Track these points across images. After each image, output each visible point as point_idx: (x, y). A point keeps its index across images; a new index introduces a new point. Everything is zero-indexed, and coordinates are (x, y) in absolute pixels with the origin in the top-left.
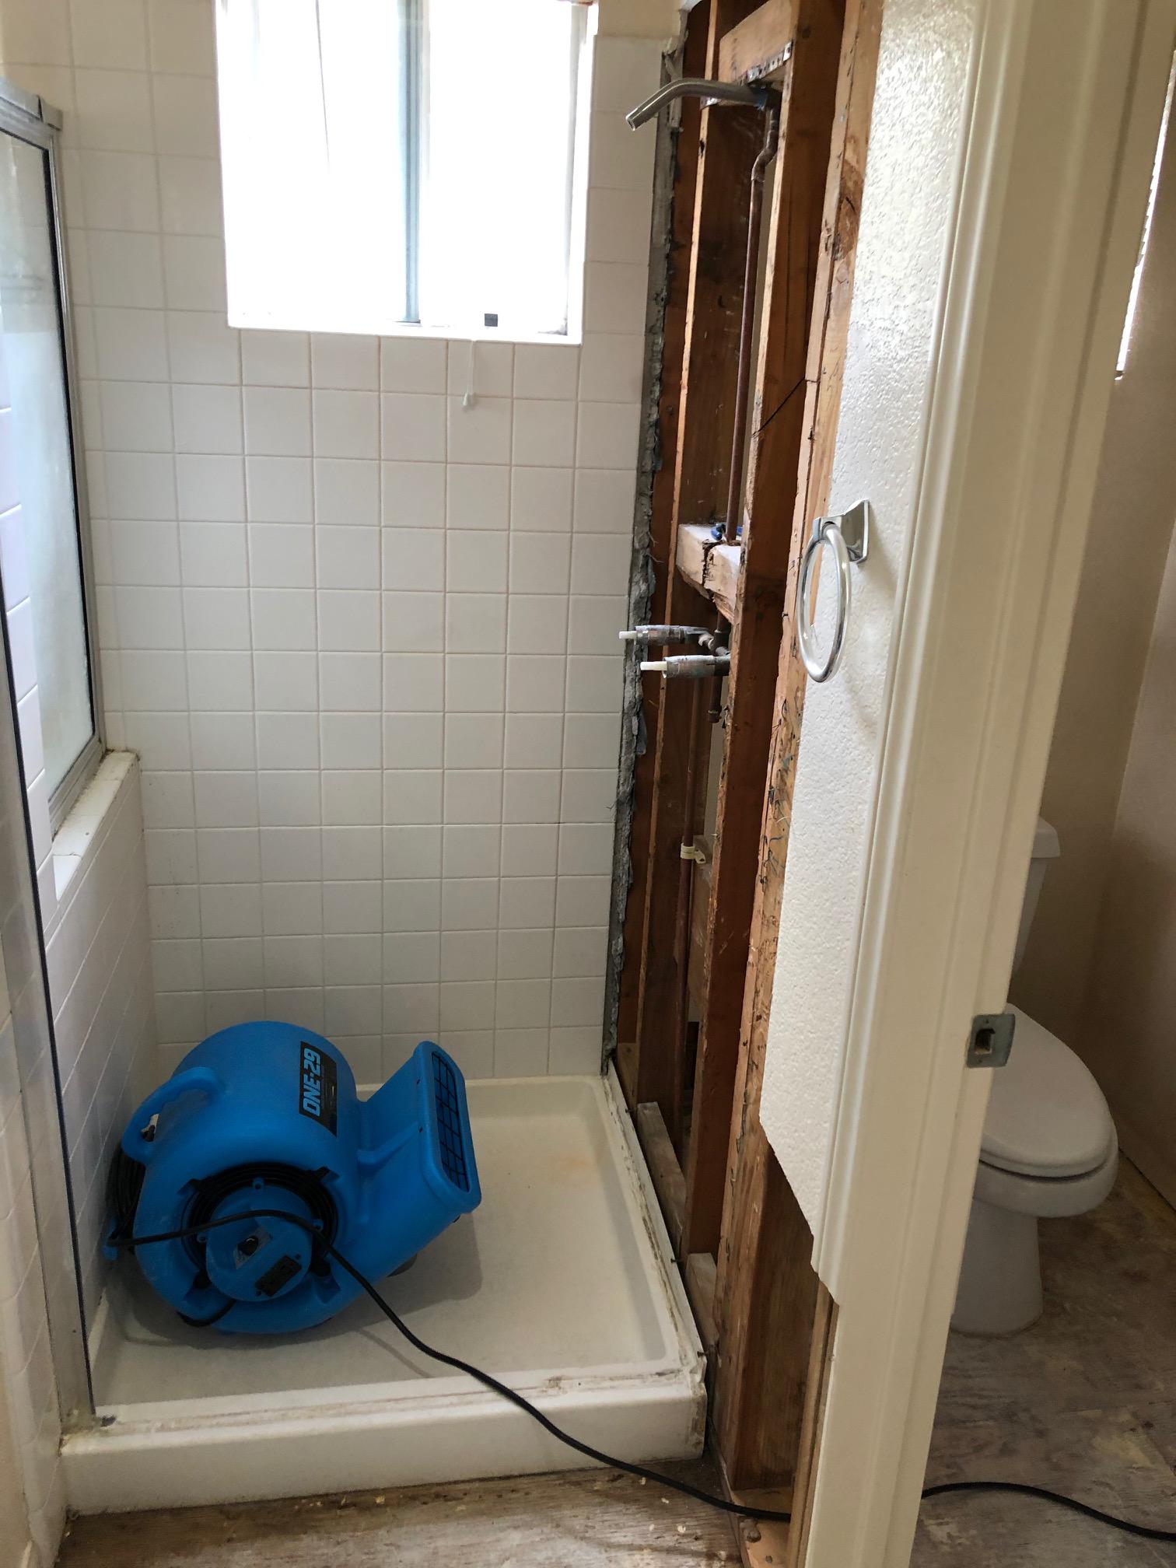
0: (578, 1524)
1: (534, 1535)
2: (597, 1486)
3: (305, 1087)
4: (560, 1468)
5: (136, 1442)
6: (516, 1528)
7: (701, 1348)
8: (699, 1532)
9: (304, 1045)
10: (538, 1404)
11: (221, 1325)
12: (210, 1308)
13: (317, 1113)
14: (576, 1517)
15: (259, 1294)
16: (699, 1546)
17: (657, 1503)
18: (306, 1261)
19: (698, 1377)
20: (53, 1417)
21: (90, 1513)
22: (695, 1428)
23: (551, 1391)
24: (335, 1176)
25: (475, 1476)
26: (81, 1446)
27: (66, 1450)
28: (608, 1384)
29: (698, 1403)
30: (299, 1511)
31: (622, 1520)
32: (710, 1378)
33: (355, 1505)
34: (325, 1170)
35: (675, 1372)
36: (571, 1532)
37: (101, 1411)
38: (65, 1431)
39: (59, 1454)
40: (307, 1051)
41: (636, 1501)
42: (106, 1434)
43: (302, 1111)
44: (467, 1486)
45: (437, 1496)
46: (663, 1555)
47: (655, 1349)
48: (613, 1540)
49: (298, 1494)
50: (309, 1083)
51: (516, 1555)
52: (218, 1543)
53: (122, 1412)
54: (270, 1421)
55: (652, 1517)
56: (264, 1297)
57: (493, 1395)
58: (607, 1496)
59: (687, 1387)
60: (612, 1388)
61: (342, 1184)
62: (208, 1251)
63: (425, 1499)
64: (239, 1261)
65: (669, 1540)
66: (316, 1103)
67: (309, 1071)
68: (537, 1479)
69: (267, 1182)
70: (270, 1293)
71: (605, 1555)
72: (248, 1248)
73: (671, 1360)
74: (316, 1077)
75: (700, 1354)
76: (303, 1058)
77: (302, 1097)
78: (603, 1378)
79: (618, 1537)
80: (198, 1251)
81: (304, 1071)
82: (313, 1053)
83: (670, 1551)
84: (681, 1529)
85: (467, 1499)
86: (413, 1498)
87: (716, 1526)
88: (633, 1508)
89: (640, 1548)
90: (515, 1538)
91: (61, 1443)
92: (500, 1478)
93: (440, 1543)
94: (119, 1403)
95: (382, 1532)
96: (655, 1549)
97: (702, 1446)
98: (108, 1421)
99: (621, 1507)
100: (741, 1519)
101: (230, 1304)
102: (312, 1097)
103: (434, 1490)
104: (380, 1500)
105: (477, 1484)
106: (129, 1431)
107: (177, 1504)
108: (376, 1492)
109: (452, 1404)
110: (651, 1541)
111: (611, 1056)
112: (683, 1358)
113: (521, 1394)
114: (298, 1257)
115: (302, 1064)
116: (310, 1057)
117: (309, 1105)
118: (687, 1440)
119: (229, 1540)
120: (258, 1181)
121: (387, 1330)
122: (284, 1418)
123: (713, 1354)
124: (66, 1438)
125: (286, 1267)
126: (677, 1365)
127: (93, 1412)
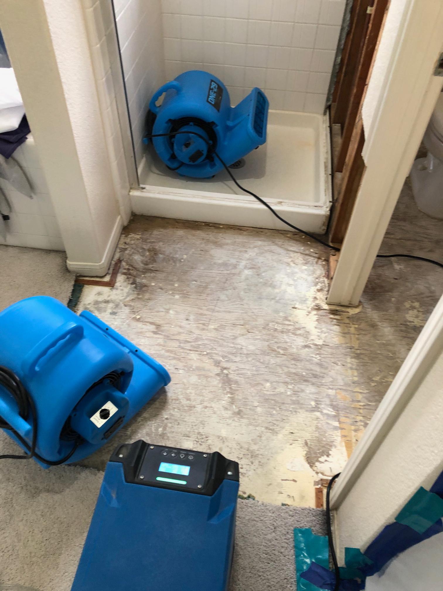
0: (280, 243)
1: (266, 243)
2: (289, 235)
3: (210, 94)
4: (278, 229)
5: (151, 195)
6: (260, 241)
7: (331, 200)
8: (317, 252)
9: (212, 81)
10: (273, 207)
11: (179, 171)
12: (175, 165)
13: (213, 103)
14: (279, 241)
15: (190, 162)
16: (316, 255)
17: (306, 243)
18: (205, 153)
19: (328, 209)
20: (127, 184)
21: (138, 214)
22: (324, 225)
23: (278, 205)
24: (217, 126)
25: (251, 226)
26: (135, 193)
27: (131, 193)
28: (298, 206)
29: (326, 216)
30: (197, 225)
31: (294, 245)
32: (332, 209)
33: (214, 226)
34: (213, 123)
35: (321, 207)
36: (277, 244)
37: (142, 186)
38: (131, 188)
39: (129, 194)
40: (213, 83)
41: (300, 241)
42: (142, 192)
43: (208, 101)
44: (248, 228)
45: (238, 229)
46: (304, 255)
47: (317, 200)
48: (289, 249)
49: (197, 220)
50: (211, 93)
51: (258, 247)
52: (173, 228)
53: (147, 187)
54: (189, 197)
55: (303, 246)
56: (191, 163)
57: (259, 203)
58: (291, 238)
59: (324, 211)
60: (298, 207)
61: (219, 129)
62: (175, 145)
63: (235, 229)
64: (184, 149)
65: (307, 252)
66: (213, 100)
67: (212, 89)
68: (270, 230)
69: (195, 124)
70: (194, 161)
71: (286, 252)
72: (187, 145)
73: (320, 204)
74: (215, 92)
75: (330, 202)
76: (211, 85)
77: (208, 97)
78: (296, 204)
79: (291, 249)
80: (172, 145)
81: (211, 89)
82: (215, 85)
83: (306, 255)
84: (312, 250)
85: (248, 231)
86: (231, 228)
87: (324, 252)
88: (298, 243)
89: (297, 252)
90: (260, 243)
91: (130, 191)
92: (259, 228)
93: (237, 240)
94: (148, 185)
95: (221, 234)
96: (302, 253)
97: (325, 231)
98: (143, 188)
99: (295, 242)
100: (331, 250)
101: (182, 164)
102: (212, 97)
103: (238, 227)
104: (221, 227)
105: (251, 228)
106: (149, 192)
107: (163, 216)
108: (220, 224)
109: (246, 203)
110: (302, 251)
111: (328, 108)
112: (325, 203)
113: (269, 204)
114: (203, 151)
115: (210, 87)
116: (214, 85)
117: (211, 100)
118: (320, 228)
119: (177, 228)
120: (191, 123)
121: (232, 183)
122: (194, 197)
123: (334, 202)
124: (131, 190)
125: (199, 154)
126: (322, 205)
127: (139, 185)
